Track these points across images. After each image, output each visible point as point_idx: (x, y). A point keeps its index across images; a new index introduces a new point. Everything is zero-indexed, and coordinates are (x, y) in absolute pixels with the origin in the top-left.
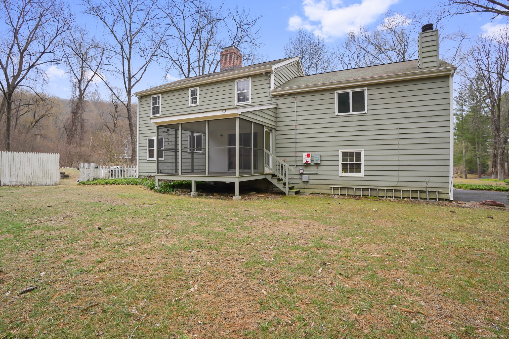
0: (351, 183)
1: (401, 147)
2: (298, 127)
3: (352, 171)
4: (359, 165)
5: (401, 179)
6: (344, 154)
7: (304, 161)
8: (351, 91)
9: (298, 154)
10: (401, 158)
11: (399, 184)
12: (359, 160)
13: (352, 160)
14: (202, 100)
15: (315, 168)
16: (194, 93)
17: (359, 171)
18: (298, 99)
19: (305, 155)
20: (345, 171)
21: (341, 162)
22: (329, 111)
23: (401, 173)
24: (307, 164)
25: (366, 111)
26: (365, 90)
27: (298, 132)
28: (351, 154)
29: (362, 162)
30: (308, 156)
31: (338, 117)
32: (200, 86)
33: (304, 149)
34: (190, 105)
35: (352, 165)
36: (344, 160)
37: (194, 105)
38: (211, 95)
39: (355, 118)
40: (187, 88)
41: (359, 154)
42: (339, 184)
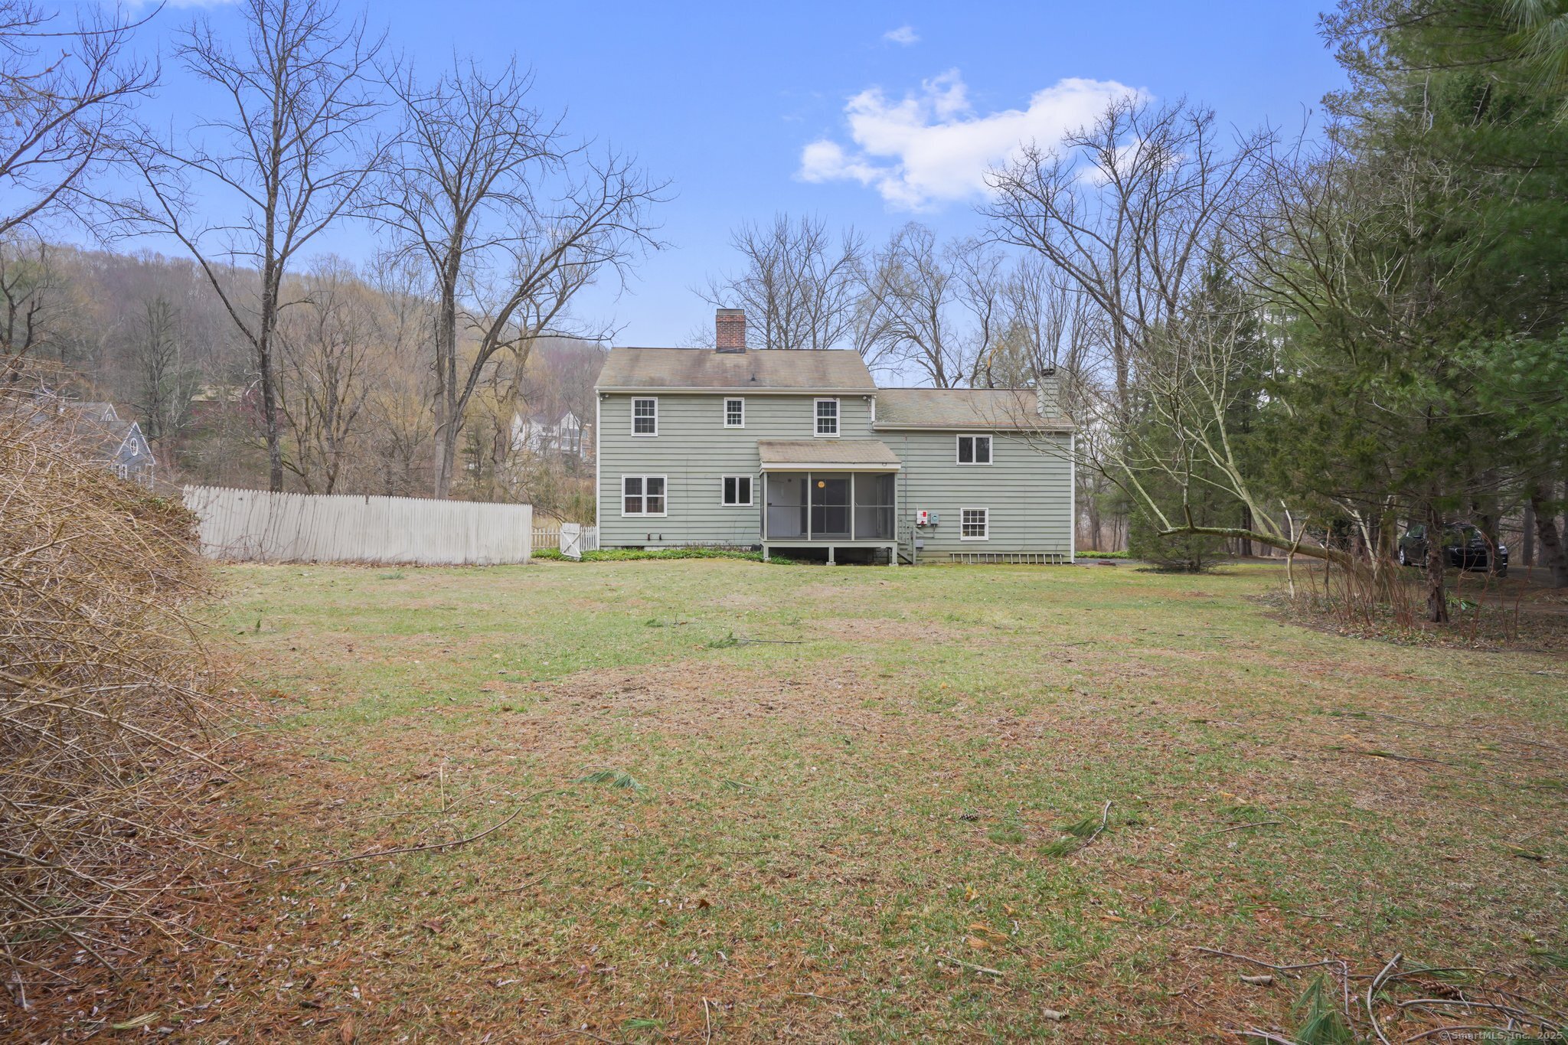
0: (974, 548)
1: (1027, 506)
2: (909, 476)
3: (974, 534)
4: (982, 527)
5: (1027, 542)
6: (966, 513)
7: (919, 522)
8: (974, 437)
9: (909, 512)
10: (1027, 518)
11: (1025, 548)
12: (982, 520)
13: (974, 520)
14: (750, 420)
15: (930, 530)
16: (735, 407)
17: (982, 534)
18: (910, 439)
19: (920, 513)
20: (967, 534)
21: (962, 523)
22: (949, 458)
23: (1027, 536)
24: (923, 526)
25: (991, 462)
26: (991, 438)
27: (909, 482)
28: (974, 513)
29: (987, 522)
30: (924, 514)
31: (959, 466)
32: (747, 396)
33: (917, 506)
34: (726, 425)
35: (974, 527)
36: (966, 520)
37: (732, 426)
38: (769, 414)
39: (979, 470)
40: (722, 396)
41: (982, 513)
42: (961, 550)
